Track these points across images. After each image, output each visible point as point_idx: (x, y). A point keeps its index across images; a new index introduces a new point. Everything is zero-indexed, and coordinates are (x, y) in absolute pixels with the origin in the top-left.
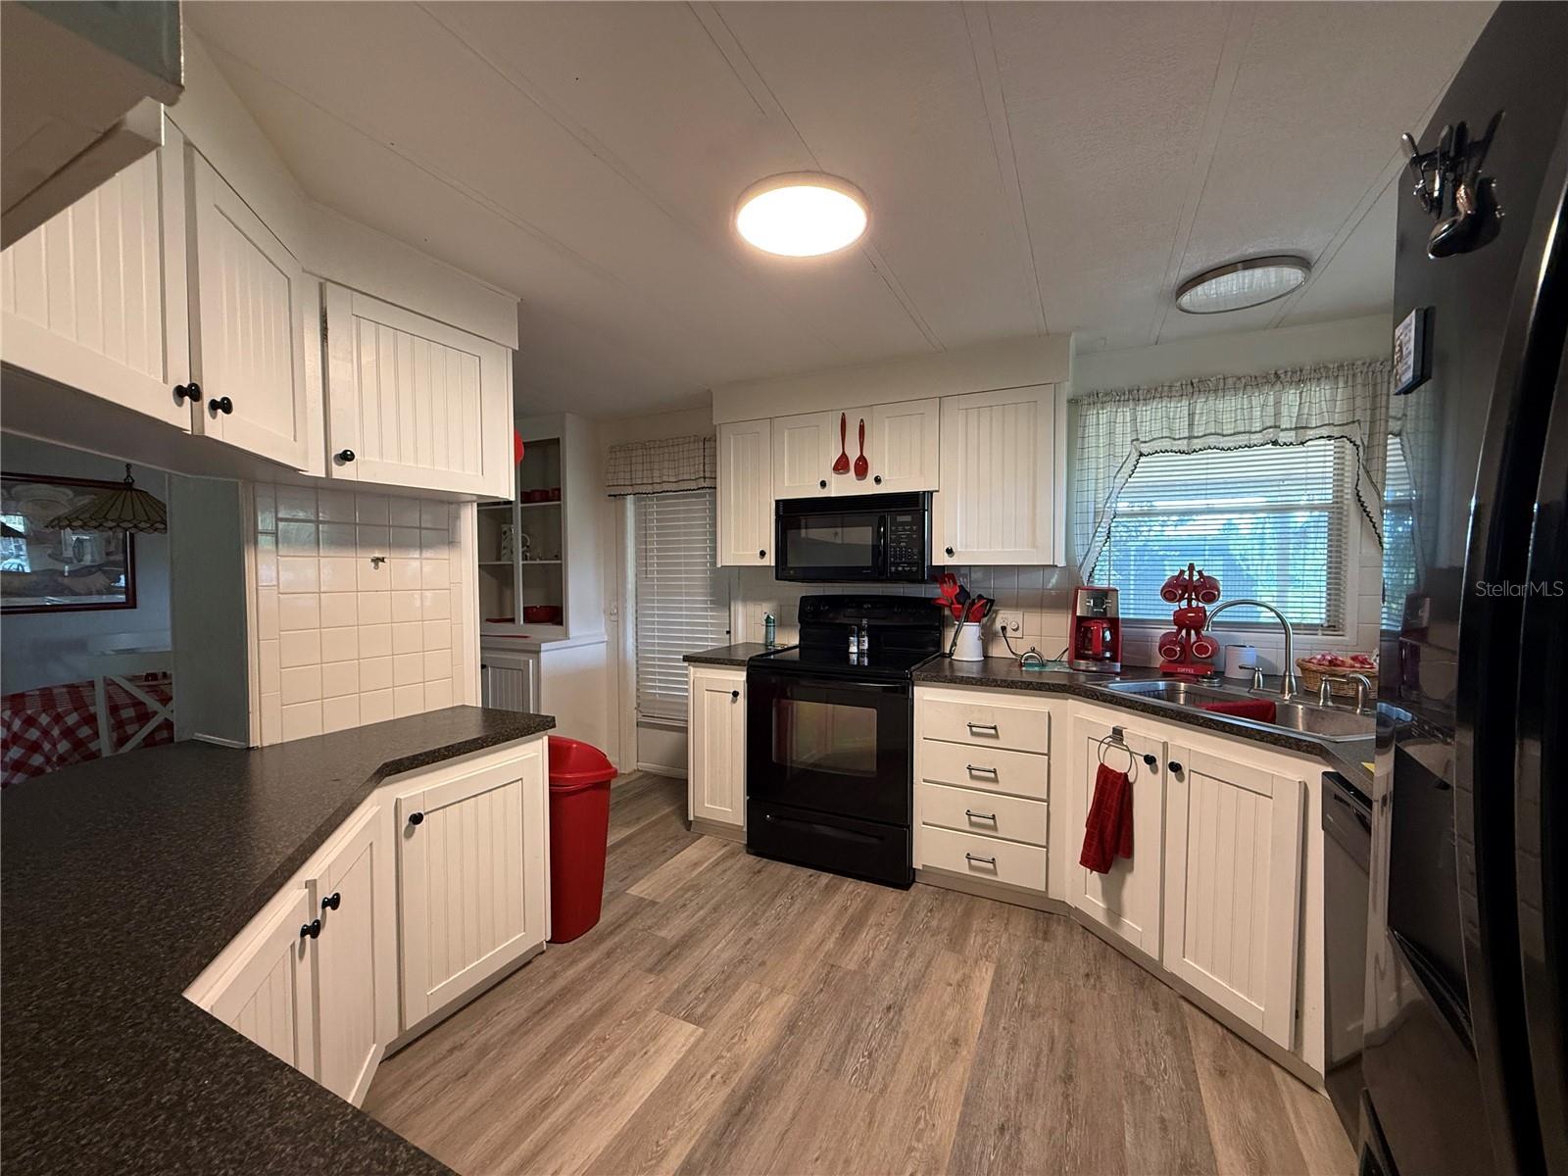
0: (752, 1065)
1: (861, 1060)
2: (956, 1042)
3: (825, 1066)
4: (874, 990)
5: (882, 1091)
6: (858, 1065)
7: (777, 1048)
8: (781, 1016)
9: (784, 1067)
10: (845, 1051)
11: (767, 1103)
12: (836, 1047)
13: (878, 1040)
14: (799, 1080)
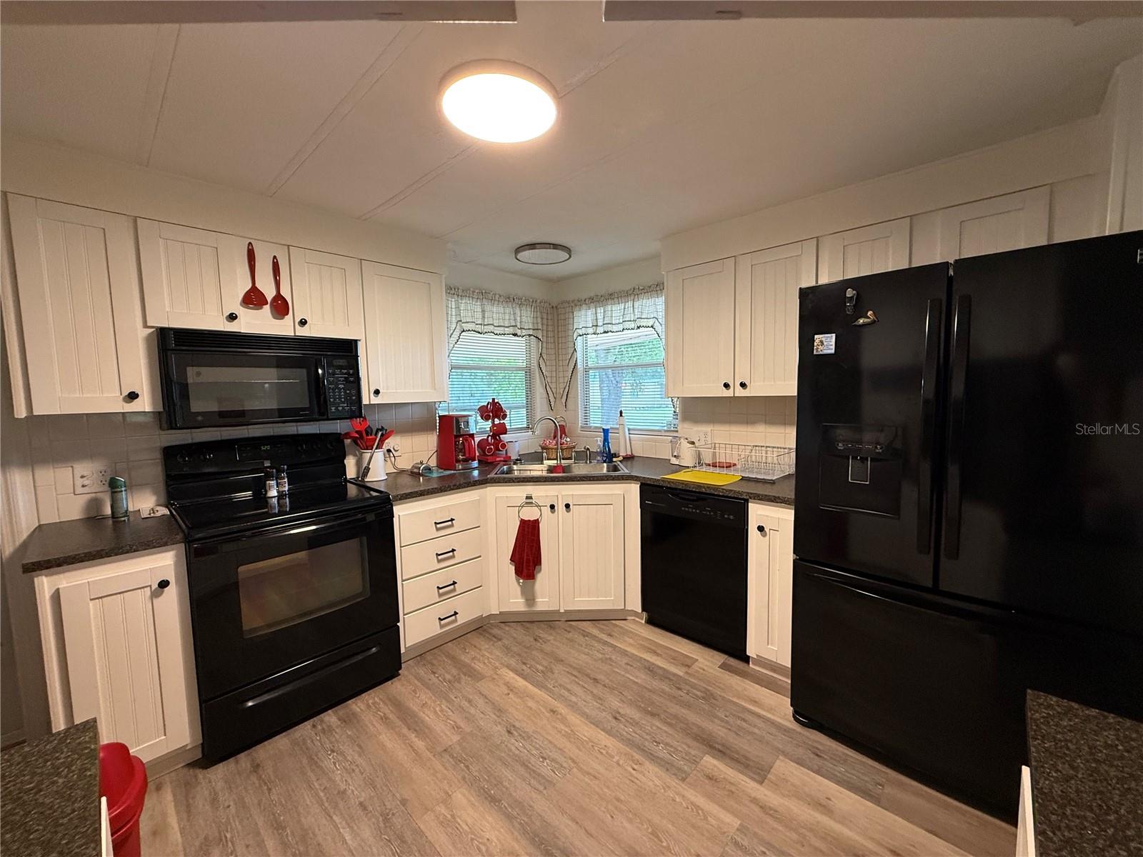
0: (517, 840)
1: (545, 764)
2: (553, 711)
3: (541, 788)
4: (488, 734)
5: (574, 761)
6: (549, 768)
7: (509, 817)
8: (476, 804)
9: (530, 817)
10: (534, 771)
11: (557, 838)
12: (527, 775)
13: (533, 749)
14: (546, 809)
